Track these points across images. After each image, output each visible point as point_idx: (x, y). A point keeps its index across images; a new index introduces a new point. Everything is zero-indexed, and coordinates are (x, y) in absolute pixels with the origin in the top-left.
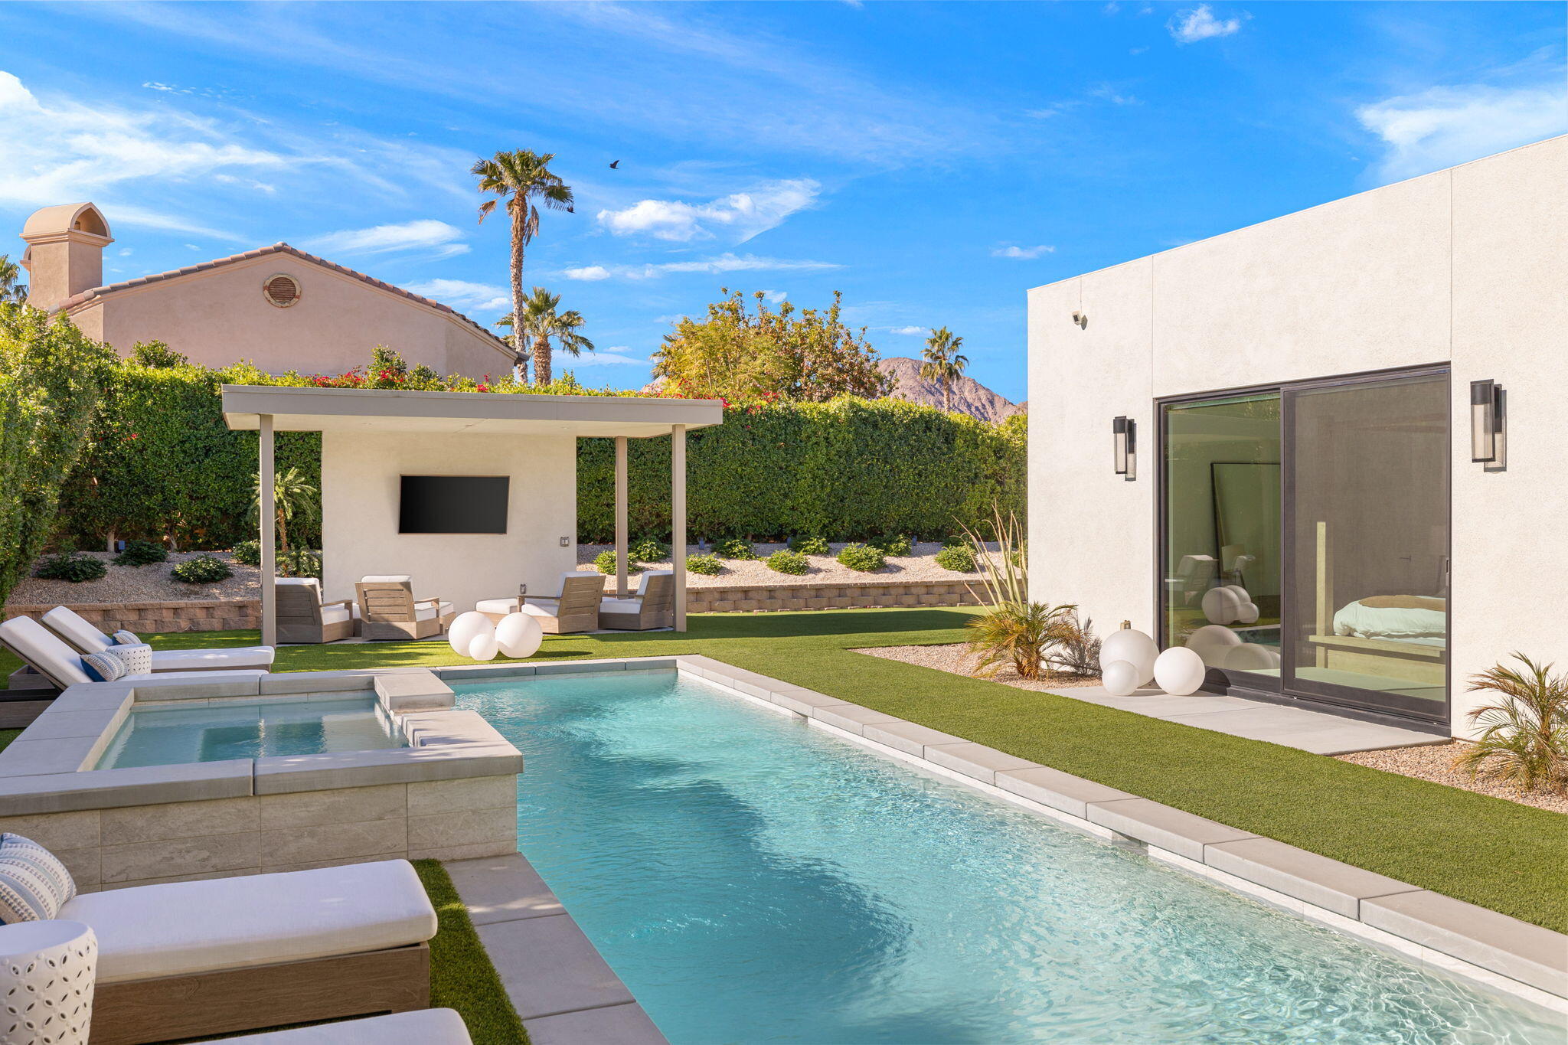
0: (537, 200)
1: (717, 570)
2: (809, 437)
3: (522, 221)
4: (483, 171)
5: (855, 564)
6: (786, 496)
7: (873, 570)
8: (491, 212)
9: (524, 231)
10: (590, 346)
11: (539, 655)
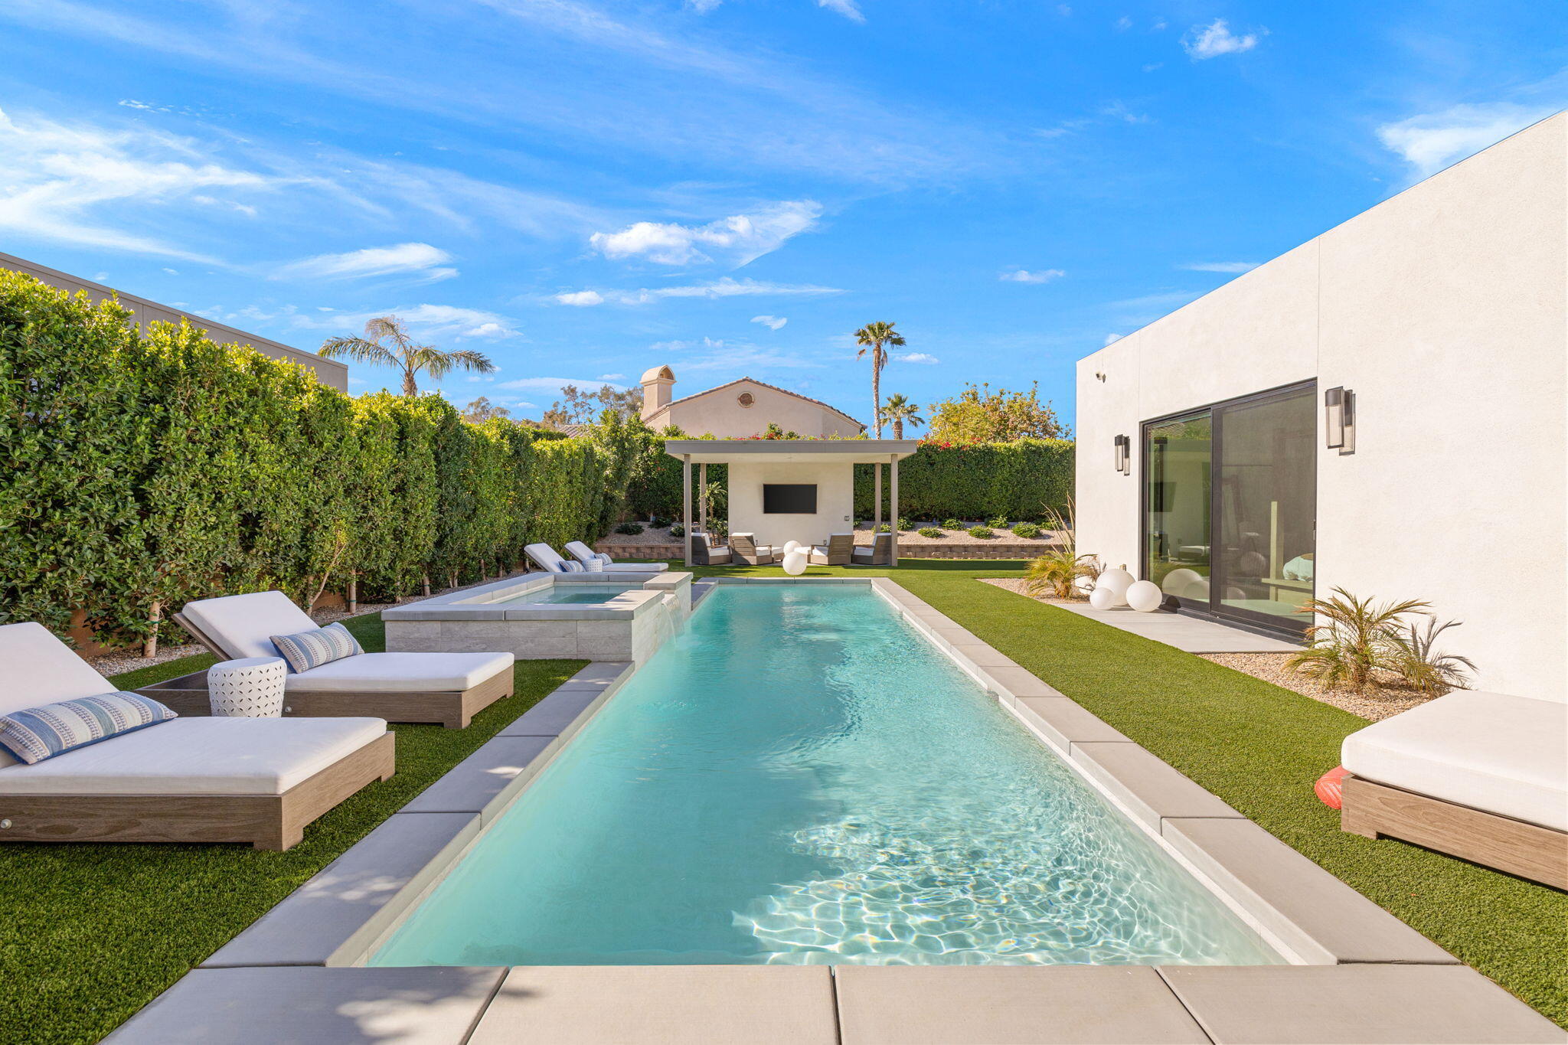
0: (886, 346)
1: (939, 536)
2: (998, 462)
3: (879, 358)
4: (859, 334)
5: (1022, 534)
6: (984, 495)
7: (1032, 537)
8: (863, 356)
9: (880, 362)
10: (923, 422)
11: (803, 574)
